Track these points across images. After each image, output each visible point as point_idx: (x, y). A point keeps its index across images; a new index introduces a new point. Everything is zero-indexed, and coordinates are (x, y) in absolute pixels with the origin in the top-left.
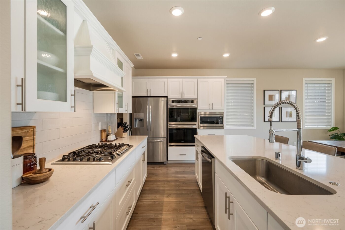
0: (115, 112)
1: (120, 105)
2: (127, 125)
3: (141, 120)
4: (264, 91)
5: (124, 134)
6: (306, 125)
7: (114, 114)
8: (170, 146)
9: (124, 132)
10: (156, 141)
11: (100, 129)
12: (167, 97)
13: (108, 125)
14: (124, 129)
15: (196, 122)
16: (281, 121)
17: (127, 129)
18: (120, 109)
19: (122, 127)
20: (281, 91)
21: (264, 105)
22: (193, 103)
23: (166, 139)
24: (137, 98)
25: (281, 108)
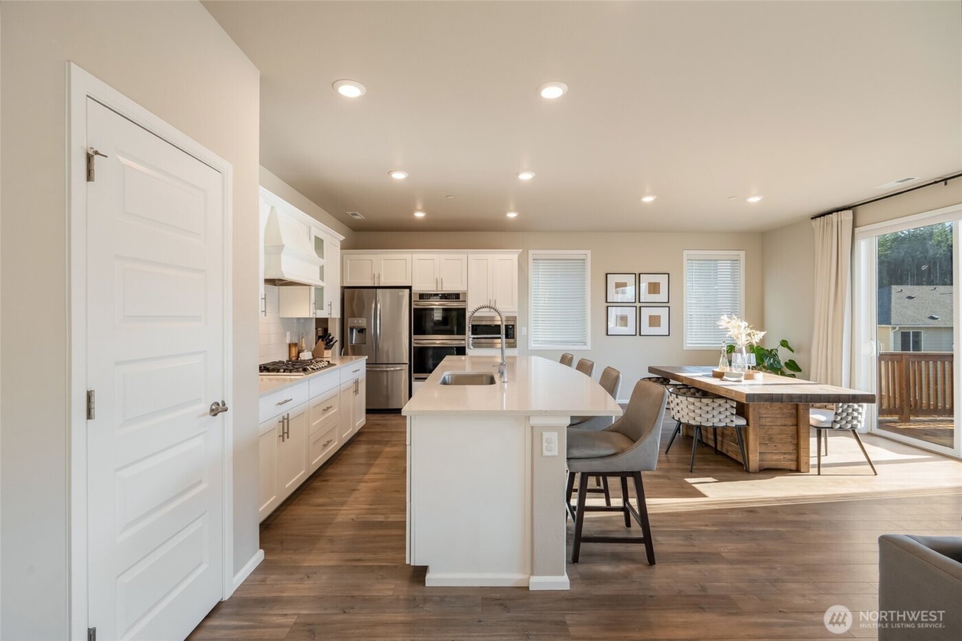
0: (311, 316)
1: (319, 305)
2: (331, 338)
3: (361, 331)
4: (607, 274)
5: (326, 352)
6: (688, 342)
7: (312, 319)
8: (416, 379)
9: (325, 349)
10: (392, 369)
11: (288, 341)
12: (410, 288)
13: (301, 337)
14: (327, 344)
15: (465, 334)
16: (640, 335)
17: (332, 343)
18: (318, 311)
19: (323, 340)
20: (640, 274)
21: (607, 302)
22: (459, 299)
23: (407, 366)
24: (356, 290)
25: (640, 307)
